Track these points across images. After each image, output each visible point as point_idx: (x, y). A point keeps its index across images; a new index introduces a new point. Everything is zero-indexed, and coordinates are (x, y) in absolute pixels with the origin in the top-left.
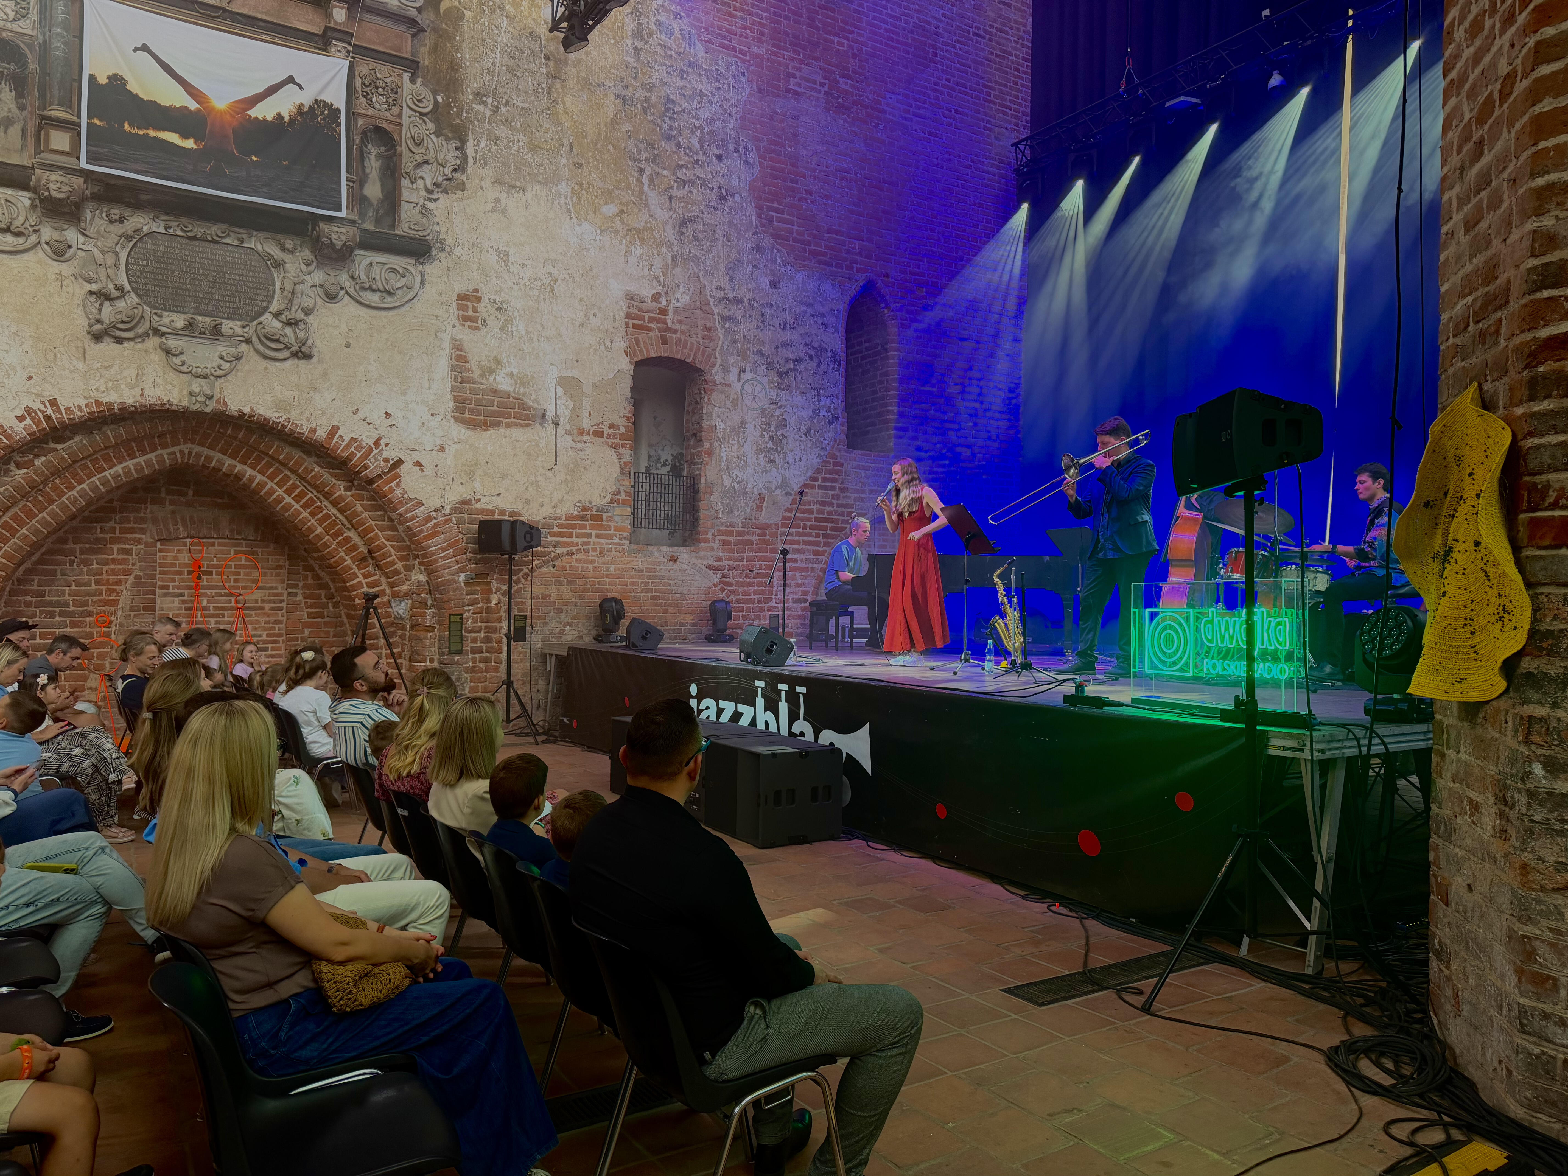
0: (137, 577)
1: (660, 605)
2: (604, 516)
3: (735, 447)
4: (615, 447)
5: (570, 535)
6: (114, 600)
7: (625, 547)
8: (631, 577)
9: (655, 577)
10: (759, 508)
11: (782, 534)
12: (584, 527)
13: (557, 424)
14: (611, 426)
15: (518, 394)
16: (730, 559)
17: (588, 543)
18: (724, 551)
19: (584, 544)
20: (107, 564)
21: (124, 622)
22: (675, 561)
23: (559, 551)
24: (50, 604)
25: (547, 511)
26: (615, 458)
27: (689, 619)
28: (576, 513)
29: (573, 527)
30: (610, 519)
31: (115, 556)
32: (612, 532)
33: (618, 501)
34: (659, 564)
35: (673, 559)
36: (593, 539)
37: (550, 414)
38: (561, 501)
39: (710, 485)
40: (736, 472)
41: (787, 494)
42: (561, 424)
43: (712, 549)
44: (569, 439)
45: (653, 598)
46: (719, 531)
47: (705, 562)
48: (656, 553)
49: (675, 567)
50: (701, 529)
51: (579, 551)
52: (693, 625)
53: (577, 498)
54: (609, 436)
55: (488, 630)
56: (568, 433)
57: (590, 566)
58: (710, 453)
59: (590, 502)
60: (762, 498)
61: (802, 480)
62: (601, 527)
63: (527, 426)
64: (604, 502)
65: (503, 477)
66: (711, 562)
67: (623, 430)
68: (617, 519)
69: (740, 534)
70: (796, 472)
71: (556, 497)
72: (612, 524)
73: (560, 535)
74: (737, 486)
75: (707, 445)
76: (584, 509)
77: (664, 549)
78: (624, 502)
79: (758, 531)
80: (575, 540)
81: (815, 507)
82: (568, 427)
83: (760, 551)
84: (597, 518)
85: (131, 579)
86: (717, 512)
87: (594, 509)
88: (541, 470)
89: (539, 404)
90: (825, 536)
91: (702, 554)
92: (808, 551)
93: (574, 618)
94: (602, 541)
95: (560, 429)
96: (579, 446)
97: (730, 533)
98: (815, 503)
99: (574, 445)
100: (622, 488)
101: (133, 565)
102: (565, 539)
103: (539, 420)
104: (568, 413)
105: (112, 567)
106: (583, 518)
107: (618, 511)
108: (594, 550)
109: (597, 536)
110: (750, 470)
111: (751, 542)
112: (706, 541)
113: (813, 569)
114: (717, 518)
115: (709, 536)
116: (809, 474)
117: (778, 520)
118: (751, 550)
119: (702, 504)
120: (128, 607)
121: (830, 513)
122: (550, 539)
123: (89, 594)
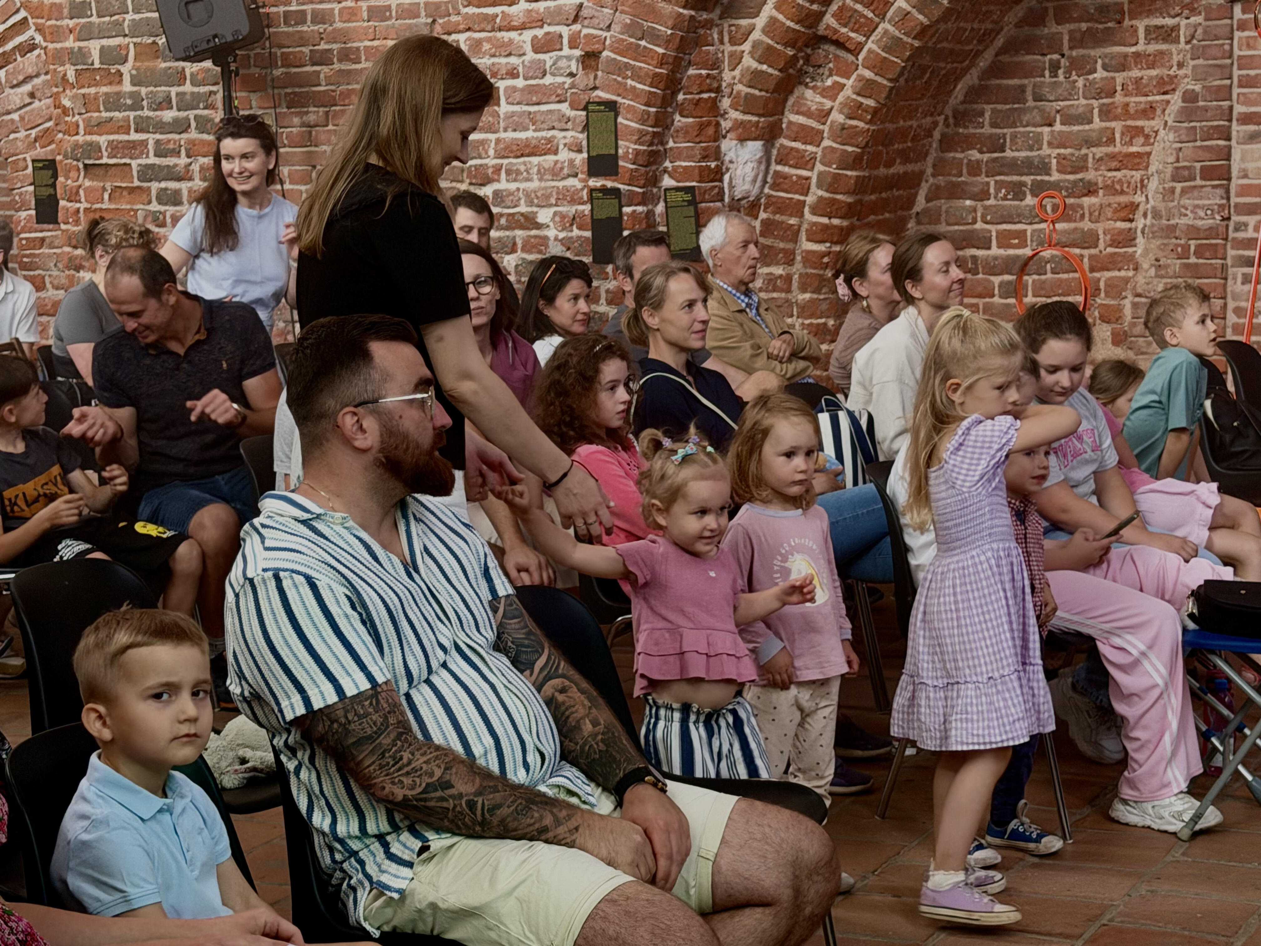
0: (1190, 97)
6: (1139, 155)
20: (1123, 67)
21: (1161, 206)
24: (1014, 167)
31: (1140, 47)
85: (1176, 101)
101: (1180, 65)
105: (1135, 73)
120: (1169, 170)
123: (1090, 143)
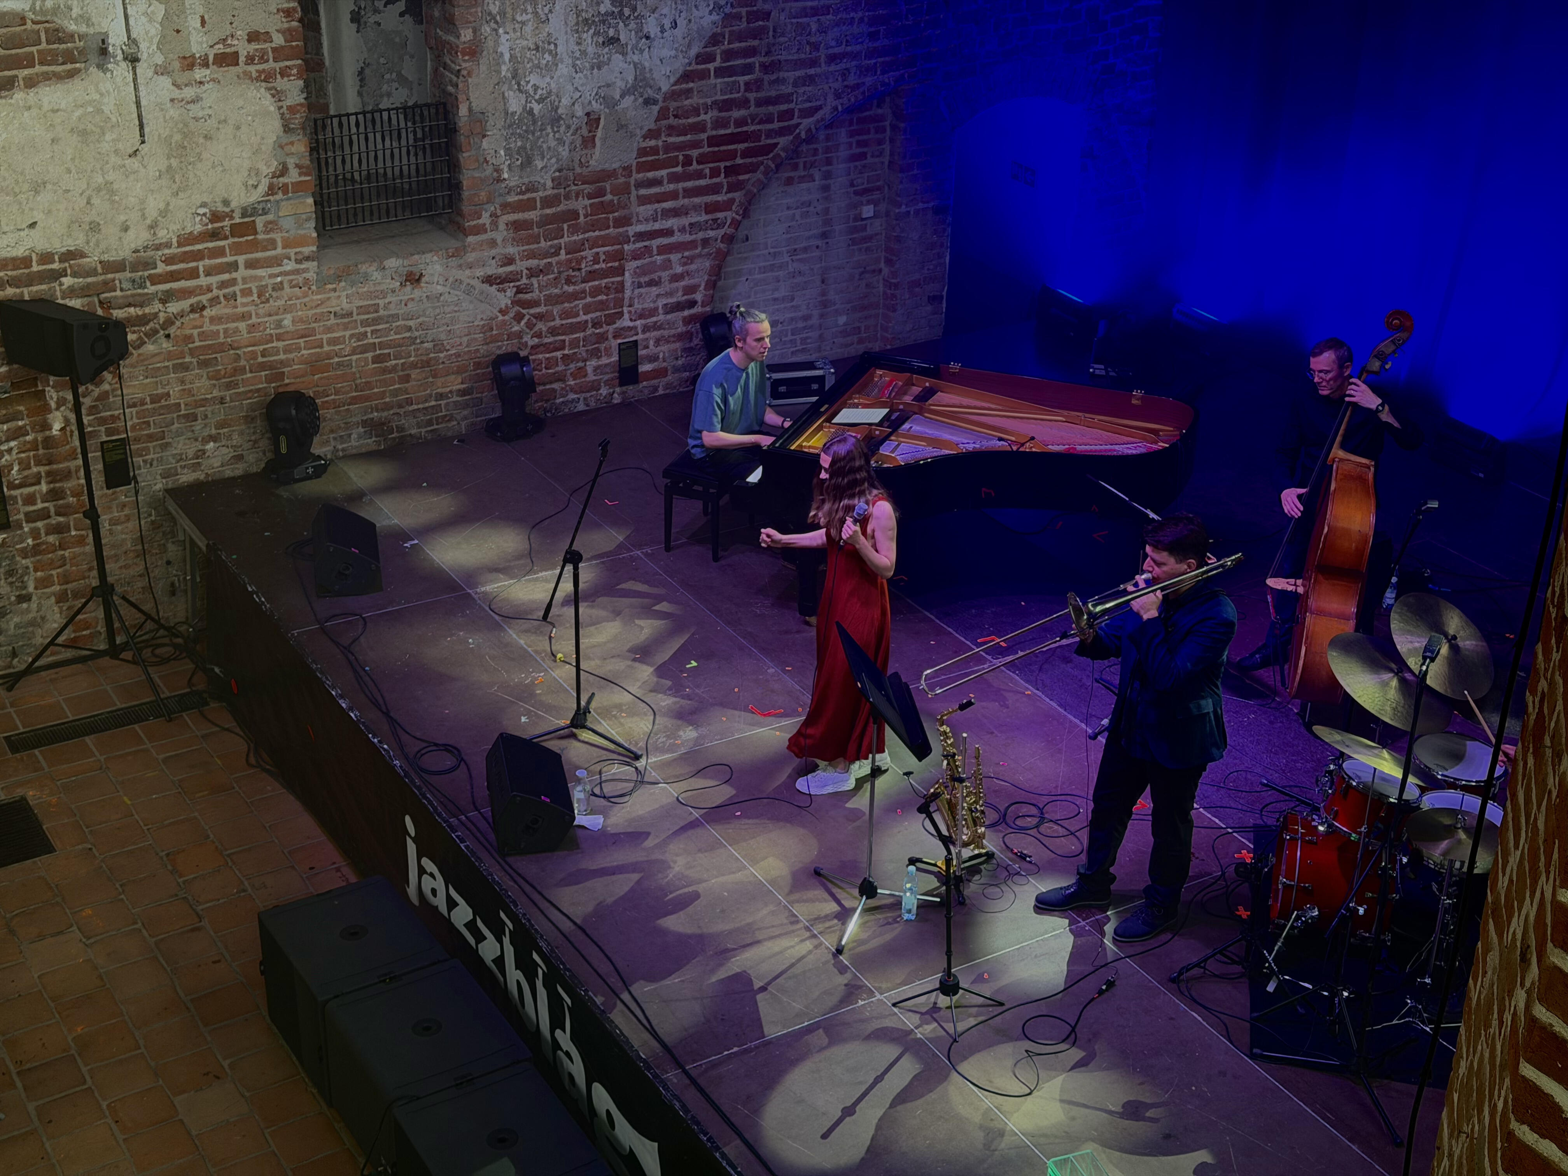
1: (394, 369)
2: (260, 221)
3: (528, 28)
4: (267, 77)
5: (193, 274)
7: (311, 275)
8: (329, 330)
9: (376, 321)
10: (589, 142)
11: (639, 185)
12: (220, 252)
13: (133, 60)
14: (253, 37)
15: (43, 12)
16: (532, 255)
17: (233, 282)
18: (516, 241)
19: (223, 285)
22: (418, 280)
23: (174, 307)
25: (137, 237)
26: (268, 103)
27: (455, 383)
28: (199, 228)
29: (198, 256)
30: (271, 226)
32: (279, 251)
33: (285, 189)
34: (384, 294)
35: (414, 279)
36: (242, 272)
37: (117, 39)
38: (164, 213)
39: (479, 120)
40: (534, 79)
41: (648, 102)
42: (144, 56)
43: (493, 243)
44: (165, 82)
45: (377, 359)
46: (505, 206)
47: (480, 272)
48: (376, 275)
49: (417, 293)
50: (466, 208)
51: (215, 301)
52: (463, 393)
53: (198, 199)
54: (250, 60)
55: (52, 477)
56: (161, 71)
57: (242, 326)
58: (474, 51)
59: (226, 203)
60: (593, 120)
61: (680, 65)
62: (255, 246)
63: (71, 75)
64: (255, 196)
65: (37, 188)
66: (493, 269)
67: (279, 40)
68: (287, 223)
69: (548, 202)
70: (666, 53)
71: (154, 205)
72: (278, 236)
73: (173, 277)
74: (537, 108)
75: (466, 35)
76: (216, 217)
77: (392, 263)
78: (298, 187)
79: (588, 188)
80: (203, 281)
81: (707, 117)
82: (159, 59)
83: (592, 227)
84: (244, 229)
86: (498, 170)
87: (237, 215)
88: (113, 159)
89: (88, 22)
90: (730, 171)
91: (471, 257)
92: (696, 208)
93: (220, 425)
94: (260, 272)
95: (141, 68)
96: (189, 93)
97: (529, 205)
98: (707, 108)
99: (177, 94)
100: (291, 162)
102: (183, 284)
103: (94, 58)
104: (154, 30)
106: (214, 235)
107: (286, 208)
108: (247, 292)
109: (250, 265)
110: (564, 69)
111: (575, 214)
112: (480, 230)
113: (705, 242)
114: (499, 180)
115: (485, 219)
116: (693, 52)
117: (631, 158)
118: (574, 230)
119: (465, 157)
121: (741, 122)
122: (151, 289)
